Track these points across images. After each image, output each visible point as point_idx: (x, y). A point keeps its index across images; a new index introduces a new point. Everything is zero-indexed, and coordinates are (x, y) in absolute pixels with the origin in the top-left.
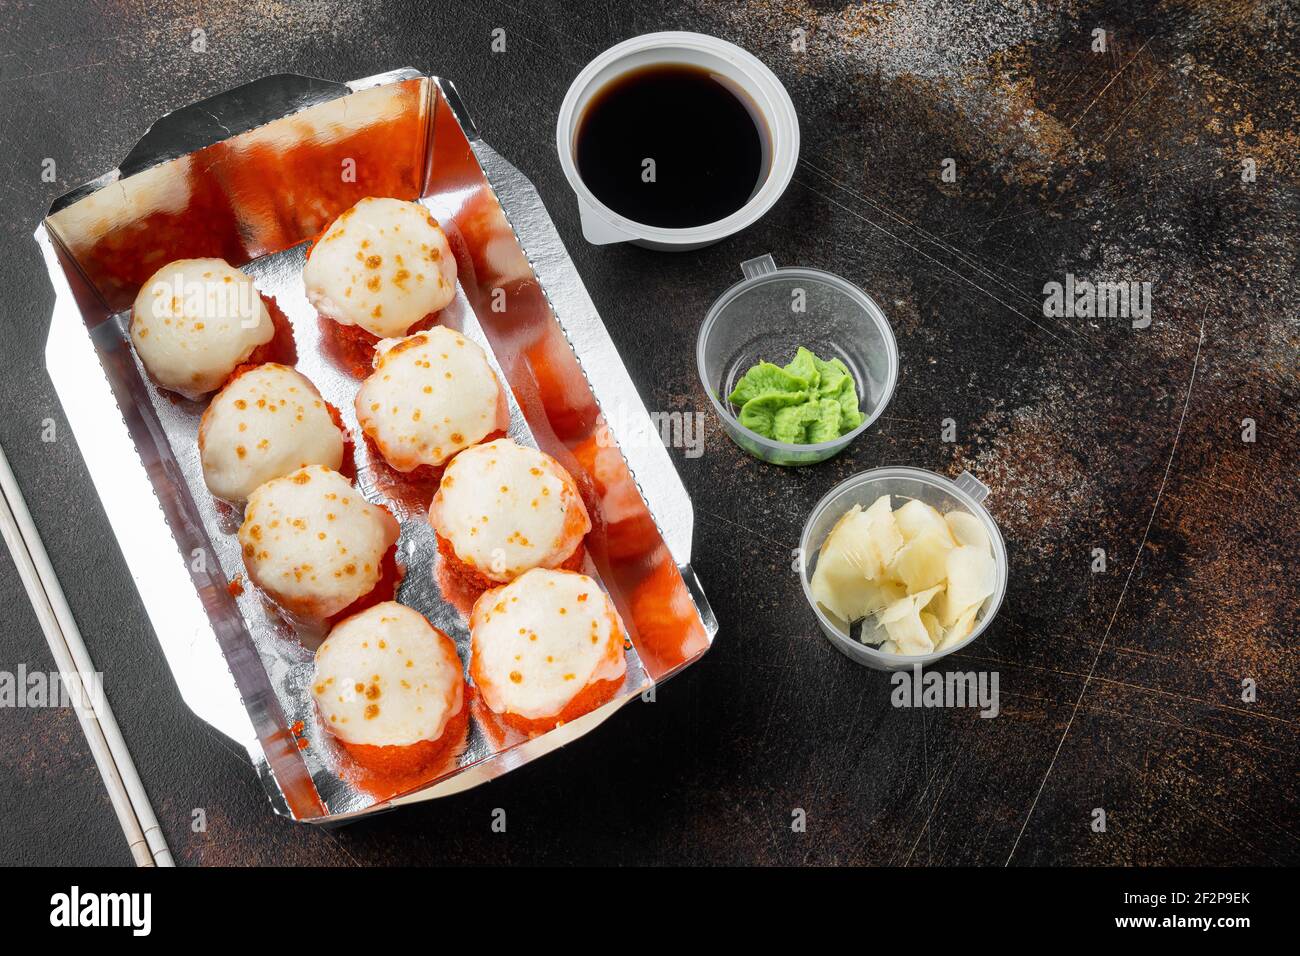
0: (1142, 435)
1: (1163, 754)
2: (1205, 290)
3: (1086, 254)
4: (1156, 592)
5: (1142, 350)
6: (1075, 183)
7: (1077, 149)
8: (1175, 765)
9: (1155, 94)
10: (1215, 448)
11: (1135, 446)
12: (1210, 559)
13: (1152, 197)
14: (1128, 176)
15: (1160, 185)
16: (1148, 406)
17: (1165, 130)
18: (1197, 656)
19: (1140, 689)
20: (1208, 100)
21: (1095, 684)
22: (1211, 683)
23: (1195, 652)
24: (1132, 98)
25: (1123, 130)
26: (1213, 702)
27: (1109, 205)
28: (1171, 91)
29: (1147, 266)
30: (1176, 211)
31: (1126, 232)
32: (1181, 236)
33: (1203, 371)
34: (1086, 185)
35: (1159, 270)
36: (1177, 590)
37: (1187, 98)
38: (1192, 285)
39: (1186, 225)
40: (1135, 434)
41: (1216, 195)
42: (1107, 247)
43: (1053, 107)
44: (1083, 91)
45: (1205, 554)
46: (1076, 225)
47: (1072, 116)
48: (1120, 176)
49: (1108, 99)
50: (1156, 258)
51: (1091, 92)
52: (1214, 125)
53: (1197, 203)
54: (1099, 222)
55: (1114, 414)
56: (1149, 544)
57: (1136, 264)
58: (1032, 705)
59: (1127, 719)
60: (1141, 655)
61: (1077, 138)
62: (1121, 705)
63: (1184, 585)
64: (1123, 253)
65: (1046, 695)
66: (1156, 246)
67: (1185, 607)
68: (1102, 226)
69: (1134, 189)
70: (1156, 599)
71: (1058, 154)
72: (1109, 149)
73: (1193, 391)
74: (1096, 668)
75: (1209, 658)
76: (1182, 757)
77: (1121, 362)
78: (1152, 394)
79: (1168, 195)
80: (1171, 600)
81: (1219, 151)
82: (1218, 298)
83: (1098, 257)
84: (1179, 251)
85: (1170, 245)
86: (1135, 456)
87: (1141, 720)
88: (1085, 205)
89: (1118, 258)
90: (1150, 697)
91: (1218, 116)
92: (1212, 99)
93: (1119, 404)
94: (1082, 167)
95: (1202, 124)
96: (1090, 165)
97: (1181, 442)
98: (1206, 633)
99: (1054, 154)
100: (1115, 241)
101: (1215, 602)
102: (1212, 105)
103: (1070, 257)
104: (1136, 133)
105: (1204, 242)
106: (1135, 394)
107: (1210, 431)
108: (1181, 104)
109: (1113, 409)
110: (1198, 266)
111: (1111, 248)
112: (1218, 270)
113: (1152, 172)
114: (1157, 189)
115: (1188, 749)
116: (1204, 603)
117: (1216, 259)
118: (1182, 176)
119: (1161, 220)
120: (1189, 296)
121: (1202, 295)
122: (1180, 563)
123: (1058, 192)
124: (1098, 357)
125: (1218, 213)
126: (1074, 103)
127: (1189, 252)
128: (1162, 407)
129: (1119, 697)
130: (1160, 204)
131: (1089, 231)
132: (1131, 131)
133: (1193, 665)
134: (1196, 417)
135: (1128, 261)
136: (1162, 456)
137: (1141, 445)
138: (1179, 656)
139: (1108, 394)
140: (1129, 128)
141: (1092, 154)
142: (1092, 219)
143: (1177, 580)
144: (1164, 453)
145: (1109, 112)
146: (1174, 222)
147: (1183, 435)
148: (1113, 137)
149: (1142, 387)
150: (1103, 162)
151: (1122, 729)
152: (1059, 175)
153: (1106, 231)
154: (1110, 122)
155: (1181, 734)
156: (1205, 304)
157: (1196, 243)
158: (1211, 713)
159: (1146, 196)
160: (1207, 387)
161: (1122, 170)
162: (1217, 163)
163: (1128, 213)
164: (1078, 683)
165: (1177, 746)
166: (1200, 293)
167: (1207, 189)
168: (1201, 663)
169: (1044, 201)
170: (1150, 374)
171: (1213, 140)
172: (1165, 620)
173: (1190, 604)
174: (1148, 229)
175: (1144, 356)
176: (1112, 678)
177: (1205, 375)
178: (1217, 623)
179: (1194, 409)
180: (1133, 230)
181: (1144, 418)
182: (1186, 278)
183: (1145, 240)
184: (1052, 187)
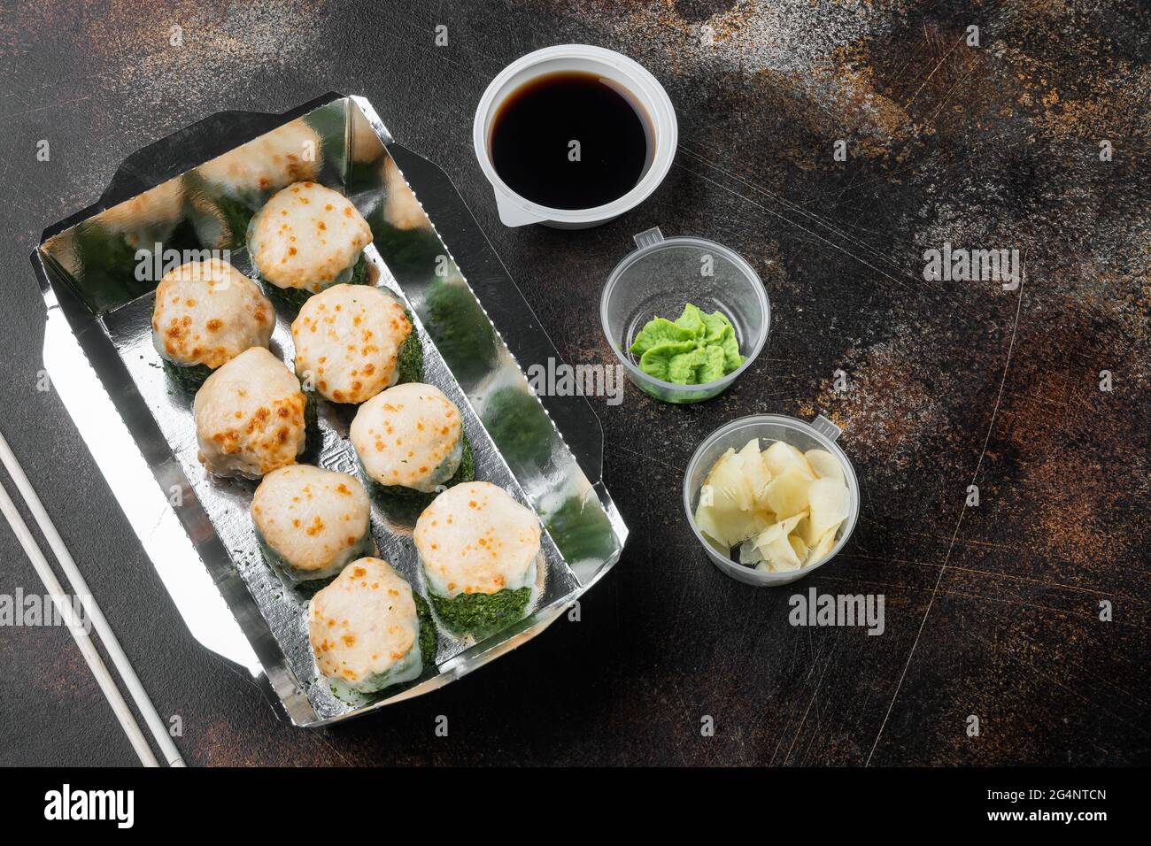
0: (979, 363)
1: (1009, 628)
2: (1024, 237)
3: (923, 213)
4: (996, 492)
5: (975, 291)
6: (911, 154)
7: (911, 125)
8: (1020, 636)
9: (975, 75)
10: (1039, 369)
11: (973, 371)
12: (1040, 462)
13: (976, 162)
14: (955, 146)
15: (983, 152)
16: (982, 338)
17: (984, 105)
18: (1034, 544)
19: (988, 574)
20: (1019, 78)
21: (949, 573)
22: (1047, 566)
23: (1031, 541)
24: (955, 80)
25: (949, 107)
26: (1048, 582)
27: (940, 171)
28: (988, 72)
29: (975, 220)
30: (997, 172)
31: (956, 192)
32: (1002, 193)
33: (1027, 305)
34: (920, 155)
35: (985, 223)
36: (1014, 490)
37: (1001, 77)
38: (1014, 234)
39: (1006, 184)
40: (972, 361)
41: (1030, 158)
42: (941, 206)
43: (890, 91)
44: (914, 76)
45: (1036, 458)
46: (914, 189)
47: (905, 98)
48: (949, 146)
49: (935, 82)
50: (982, 213)
51: (921, 77)
52: (1026, 98)
53: (1015, 165)
54: (933, 185)
55: (954, 346)
56: (989, 453)
57: (965, 219)
58: (897, 592)
59: (977, 600)
60: (987, 546)
61: (911, 116)
62: (972, 588)
63: (1020, 486)
64: (955, 210)
65: (909, 583)
66: (982, 203)
67: (1020, 504)
68: (936, 189)
69: (961, 156)
70: (997, 498)
71: (896, 130)
72: (939, 124)
73: (1019, 322)
74: (950, 559)
75: (1043, 545)
76: (1024, 629)
77: (957, 301)
78: (984, 327)
79: (990, 160)
80: (1010, 498)
81: (1030, 120)
82: (1036, 244)
83: (933, 214)
84: (1002, 206)
85: (994, 201)
86: (973, 379)
87: (989, 600)
88: (921, 172)
89: (950, 215)
90: (996, 580)
91: (1029, 91)
92: (1022, 77)
93: (958, 337)
94: (916, 140)
95: (1015, 98)
96: (923, 138)
97: (1011, 366)
98: (1040, 526)
99: (892, 130)
100: (947, 200)
101: (1046, 498)
102: (1025, 82)
103: (910, 216)
104: (960, 109)
105: (1022, 197)
106: (970, 328)
107: (1035, 356)
108: (996, 83)
109: (953, 342)
110: (1018, 218)
111: (944, 206)
112: (1035, 221)
113: (975, 141)
114: (980, 155)
115: (1030, 622)
116: (1037, 500)
117: (1033, 211)
118: (1000, 143)
119: (984, 181)
120: (1012, 243)
121: (1023, 242)
122: (1016, 468)
123: (898, 162)
124: (938, 298)
125: (1032, 172)
126: (906, 86)
127: (1009, 206)
128: (993, 338)
129: (970, 582)
130: (983, 167)
131: (925, 193)
132: (956, 107)
133: (1030, 552)
134: (1022, 344)
135: (959, 217)
136: (996, 378)
137: (978, 370)
138: (1018, 545)
139: (948, 329)
140: (954, 105)
141: (924, 128)
142: (927, 182)
143: (1014, 481)
144: (998, 377)
145: (937, 93)
146: (996, 183)
147: (1012, 360)
148: (941, 113)
149: (976, 321)
150: (934, 135)
151: (973, 608)
152: (897, 147)
153: (939, 192)
154: (938, 101)
155: (1024, 610)
156: (1025, 249)
157: (1015, 199)
158: (1049, 591)
159: (971, 161)
160: (1030, 318)
161: (950, 141)
162: (1030, 131)
163: (956, 177)
164: (935, 572)
165: (1020, 620)
166: (1021, 240)
167: (1023, 152)
168: (1036, 550)
169: (885, 170)
170: (982, 310)
171: (1025, 111)
172: (1004, 515)
173: (1026, 501)
174: (974, 189)
175: (976, 296)
176: (963, 566)
177: (1029, 308)
178: (1049, 515)
179: (1021, 338)
180: (962, 191)
181: (978, 347)
182: (1008, 229)
183: (973, 198)
184: (892, 158)
